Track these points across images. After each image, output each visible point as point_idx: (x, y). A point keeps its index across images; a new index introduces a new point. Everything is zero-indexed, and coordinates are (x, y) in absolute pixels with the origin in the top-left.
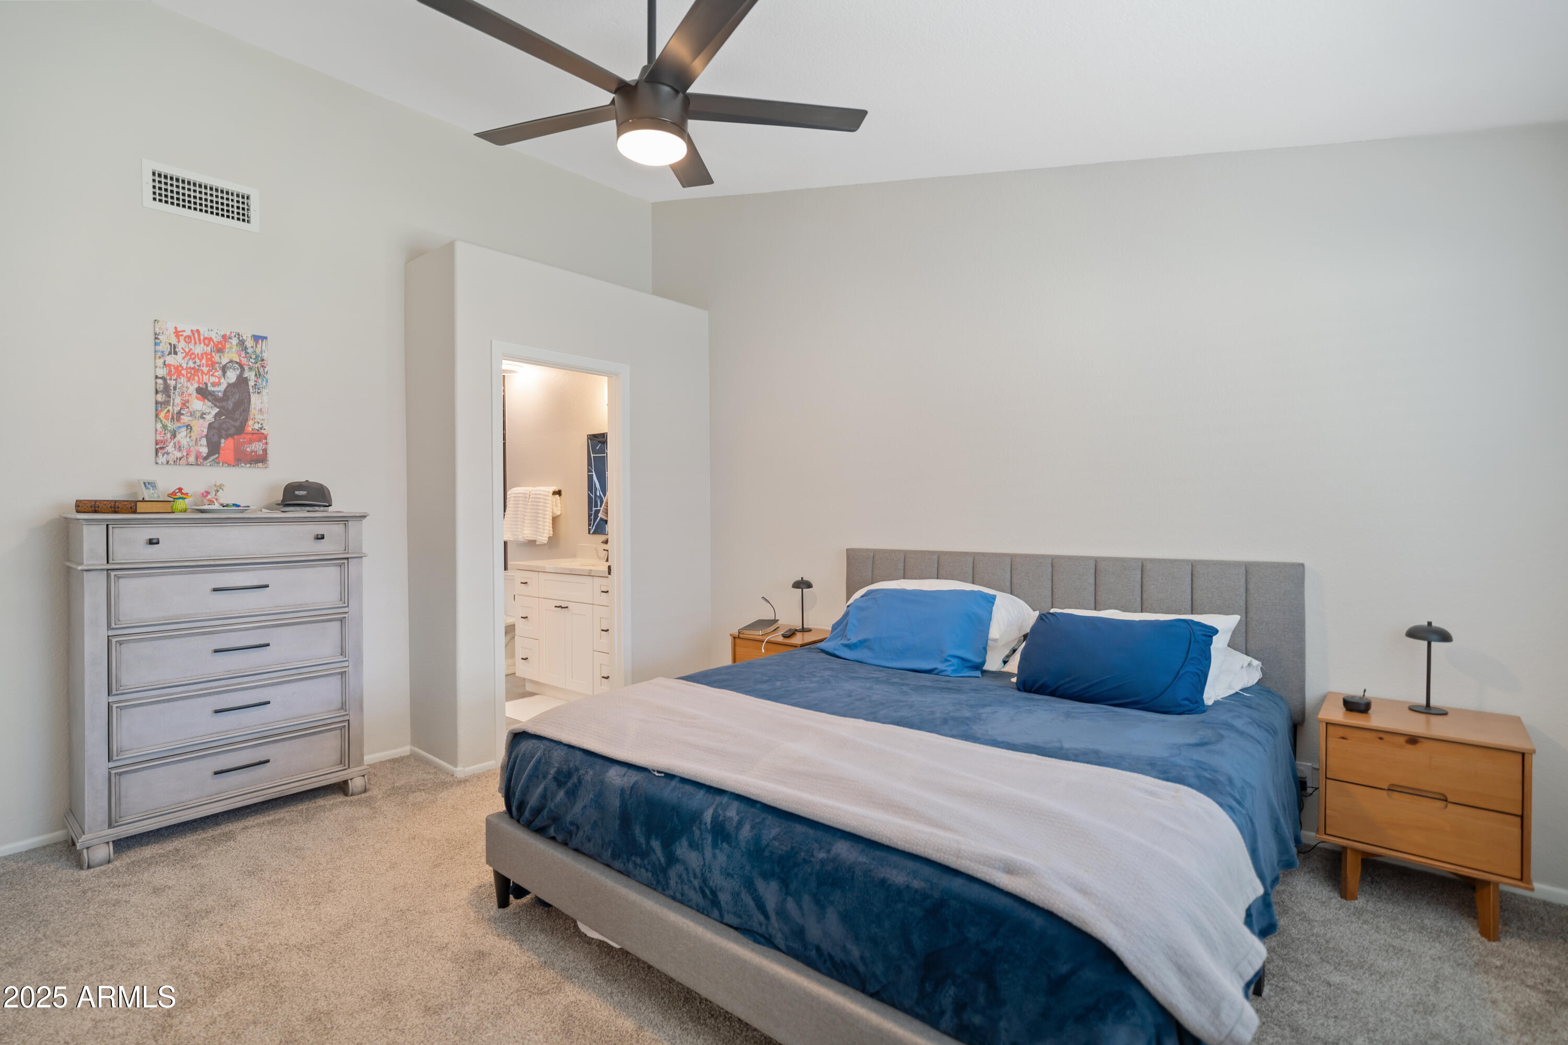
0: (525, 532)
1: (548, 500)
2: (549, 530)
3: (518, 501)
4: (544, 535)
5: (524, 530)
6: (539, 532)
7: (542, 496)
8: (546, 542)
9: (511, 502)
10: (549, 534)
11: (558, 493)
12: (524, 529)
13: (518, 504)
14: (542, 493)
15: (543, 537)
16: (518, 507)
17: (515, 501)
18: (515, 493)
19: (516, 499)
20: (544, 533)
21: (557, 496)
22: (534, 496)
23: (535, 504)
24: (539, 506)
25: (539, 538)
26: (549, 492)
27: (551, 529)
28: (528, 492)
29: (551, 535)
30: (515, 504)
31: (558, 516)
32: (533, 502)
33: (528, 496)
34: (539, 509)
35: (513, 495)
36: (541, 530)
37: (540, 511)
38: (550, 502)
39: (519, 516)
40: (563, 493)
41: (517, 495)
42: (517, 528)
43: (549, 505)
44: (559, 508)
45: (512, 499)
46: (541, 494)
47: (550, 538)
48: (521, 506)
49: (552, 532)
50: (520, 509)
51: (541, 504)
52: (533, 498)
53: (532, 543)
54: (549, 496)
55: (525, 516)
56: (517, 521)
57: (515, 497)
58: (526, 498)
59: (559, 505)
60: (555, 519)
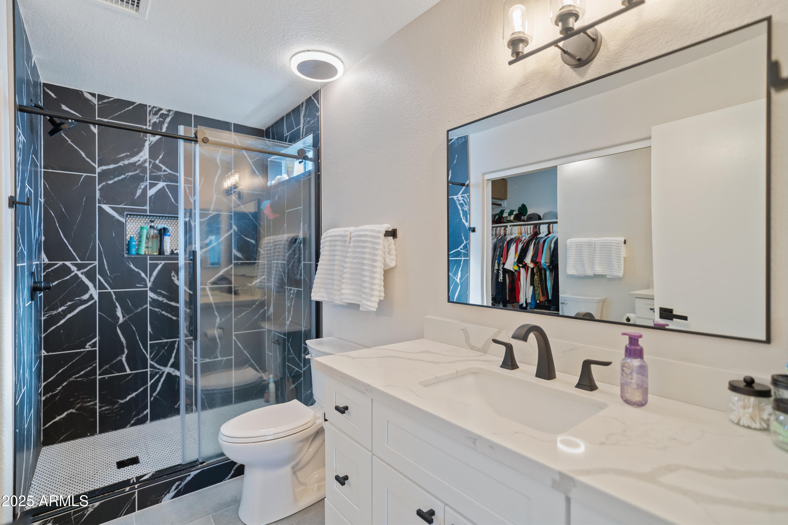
0: (344, 291)
1: (378, 244)
2: (380, 291)
3: (335, 246)
4: (373, 299)
5: (342, 289)
6: (365, 293)
7: (368, 239)
8: (375, 310)
9: (326, 248)
10: (380, 296)
11: (393, 234)
12: (343, 286)
13: (335, 251)
14: (368, 233)
15: (371, 301)
16: (334, 255)
17: (331, 246)
18: (331, 236)
19: (333, 243)
20: (372, 295)
21: (391, 238)
22: (356, 239)
23: (358, 250)
24: (365, 253)
25: (364, 302)
26: (379, 232)
27: (382, 289)
28: (348, 234)
29: (382, 299)
30: (330, 251)
31: (392, 269)
32: (355, 247)
33: (348, 239)
34: (364, 264)
35: (328, 239)
36: (367, 291)
37: (365, 262)
38: (381, 247)
39: (336, 267)
40: (399, 234)
41: (332, 238)
42: (333, 284)
43: (380, 252)
44: (394, 257)
45: (327, 243)
46: (367, 236)
47: (380, 302)
48: (339, 248)
49: (383, 294)
50: (337, 258)
51: (367, 250)
52: (355, 241)
53: (355, 307)
54: (378, 238)
55: (344, 267)
56: (333, 275)
57: (331, 241)
58: (345, 241)
59: (393, 252)
60: (387, 272)
